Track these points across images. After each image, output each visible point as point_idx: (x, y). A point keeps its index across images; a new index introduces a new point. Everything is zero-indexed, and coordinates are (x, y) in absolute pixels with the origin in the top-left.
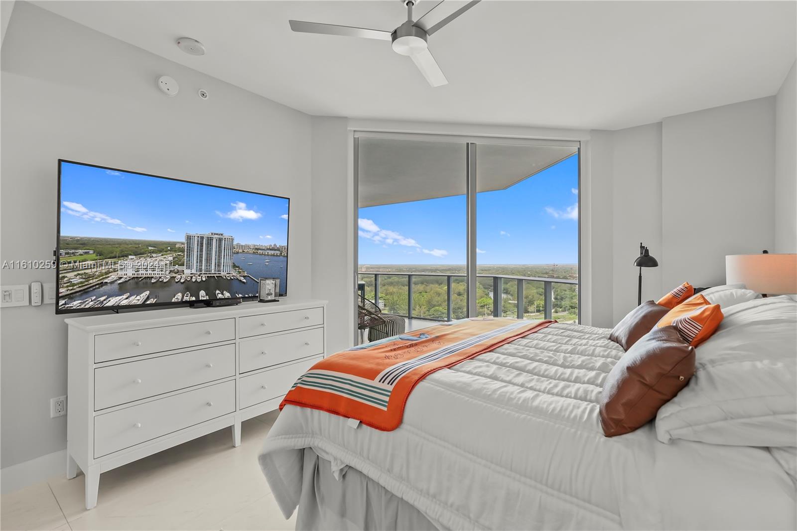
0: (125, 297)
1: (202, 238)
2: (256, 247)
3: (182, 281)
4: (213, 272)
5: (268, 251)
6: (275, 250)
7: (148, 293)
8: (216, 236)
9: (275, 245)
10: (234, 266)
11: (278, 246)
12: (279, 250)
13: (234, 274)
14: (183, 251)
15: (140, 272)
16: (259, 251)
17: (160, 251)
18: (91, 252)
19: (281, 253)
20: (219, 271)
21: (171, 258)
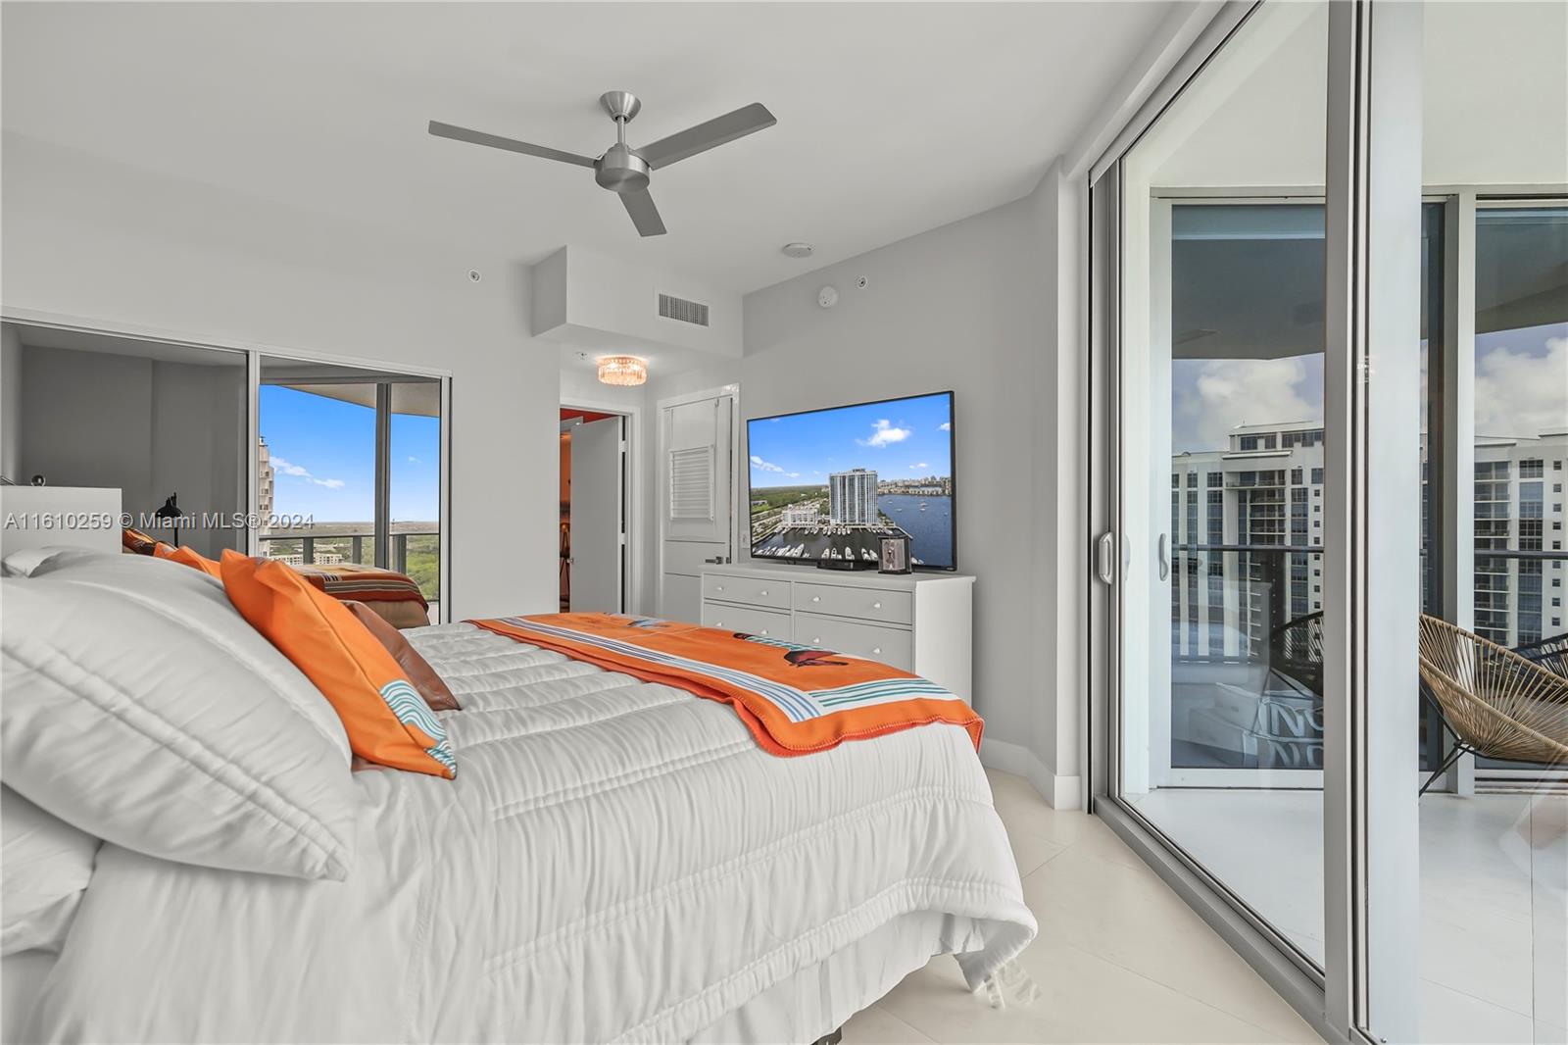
0: (787, 549)
1: (844, 477)
2: (907, 483)
3: (829, 533)
4: (857, 522)
5: (923, 489)
6: (935, 486)
7: (802, 546)
8: (858, 473)
9: (933, 478)
10: (880, 514)
11: (938, 479)
12: (940, 486)
13: (881, 526)
14: (828, 497)
15: (797, 523)
16: (911, 490)
17: (810, 499)
18: (766, 502)
19: (944, 491)
20: (864, 521)
21: (818, 506)
